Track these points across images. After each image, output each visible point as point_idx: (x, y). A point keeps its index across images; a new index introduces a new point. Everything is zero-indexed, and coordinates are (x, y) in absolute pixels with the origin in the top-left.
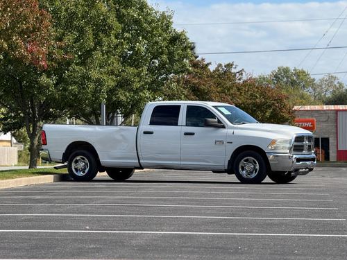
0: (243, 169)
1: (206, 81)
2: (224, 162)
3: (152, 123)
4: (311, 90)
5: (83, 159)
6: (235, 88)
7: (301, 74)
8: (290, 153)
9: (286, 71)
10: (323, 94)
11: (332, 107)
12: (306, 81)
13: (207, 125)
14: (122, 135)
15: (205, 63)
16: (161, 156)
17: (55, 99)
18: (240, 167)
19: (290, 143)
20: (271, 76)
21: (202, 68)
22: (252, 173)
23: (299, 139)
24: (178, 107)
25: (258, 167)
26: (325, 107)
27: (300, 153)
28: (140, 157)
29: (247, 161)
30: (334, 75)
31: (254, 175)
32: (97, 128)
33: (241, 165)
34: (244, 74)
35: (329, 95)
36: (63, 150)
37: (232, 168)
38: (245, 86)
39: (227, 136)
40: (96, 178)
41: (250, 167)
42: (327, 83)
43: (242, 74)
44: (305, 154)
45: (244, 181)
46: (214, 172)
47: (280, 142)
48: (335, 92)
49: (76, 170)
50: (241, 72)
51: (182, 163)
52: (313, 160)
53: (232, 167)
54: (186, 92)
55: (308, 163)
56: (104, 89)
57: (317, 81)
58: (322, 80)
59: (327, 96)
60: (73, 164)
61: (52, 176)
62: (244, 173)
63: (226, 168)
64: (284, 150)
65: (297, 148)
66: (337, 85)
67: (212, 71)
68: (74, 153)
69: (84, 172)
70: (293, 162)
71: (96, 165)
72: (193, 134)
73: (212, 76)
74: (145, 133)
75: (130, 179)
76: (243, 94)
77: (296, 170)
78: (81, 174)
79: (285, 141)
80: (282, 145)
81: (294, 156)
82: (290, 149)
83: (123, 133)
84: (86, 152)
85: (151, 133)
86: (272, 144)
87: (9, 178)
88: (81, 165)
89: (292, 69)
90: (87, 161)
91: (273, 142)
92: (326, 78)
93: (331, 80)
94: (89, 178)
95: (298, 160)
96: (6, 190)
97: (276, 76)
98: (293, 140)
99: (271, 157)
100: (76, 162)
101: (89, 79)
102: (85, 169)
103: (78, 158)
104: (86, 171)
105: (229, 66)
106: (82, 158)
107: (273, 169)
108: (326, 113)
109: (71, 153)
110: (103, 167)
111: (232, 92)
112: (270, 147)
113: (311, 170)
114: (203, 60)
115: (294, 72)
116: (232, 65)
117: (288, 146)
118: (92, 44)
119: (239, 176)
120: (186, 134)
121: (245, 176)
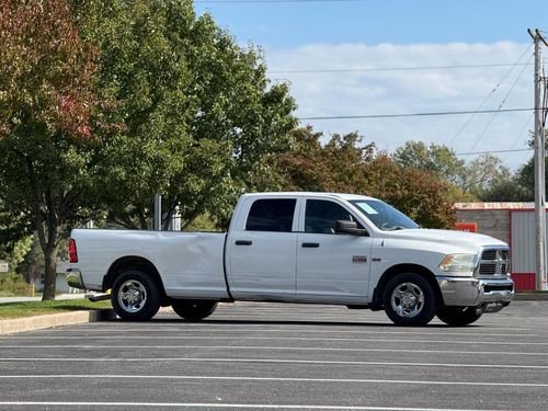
0: (398, 302)
1: (314, 162)
2: (367, 291)
3: (249, 227)
4: (458, 178)
5: (138, 285)
6: (360, 173)
7: (443, 154)
8: (474, 276)
9: (419, 148)
10: (477, 185)
11: (498, 205)
12: (450, 165)
13: (340, 230)
14: (201, 247)
15: (313, 132)
16: (264, 281)
17: (87, 188)
18: (393, 299)
19: (474, 261)
20: (395, 155)
21: (308, 141)
22: (413, 308)
23: (489, 254)
24: (292, 203)
25: (421, 300)
26: (487, 206)
27: (490, 276)
28: (230, 282)
29: (404, 289)
30: (493, 155)
31: (416, 312)
32: (161, 236)
33: (394, 295)
34: (374, 151)
35: (486, 186)
36: (105, 270)
37: (380, 300)
38: (376, 170)
39: (371, 249)
40: (157, 316)
41: (408, 299)
42: (483, 167)
43: (371, 151)
44: (497, 279)
45: (399, 321)
46: (351, 306)
47: (459, 259)
48: (497, 181)
49: (126, 302)
50: (369, 148)
51: (299, 292)
52: (509, 288)
53: (381, 298)
54: (282, 180)
55: (503, 293)
56: (168, 173)
57: (467, 165)
58: (476, 163)
59: (484, 188)
60: (121, 294)
61: (87, 312)
62: (399, 309)
63: (370, 300)
64: (465, 272)
65: (486, 270)
66: (500, 171)
67: (323, 145)
68: (123, 275)
69: (138, 307)
70: (479, 292)
71: (158, 296)
72: (316, 245)
73: (324, 154)
74: (238, 243)
75: (210, 317)
76: (373, 183)
77: (483, 305)
78: (134, 309)
79: (466, 258)
80: (461, 264)
81: (481, 282)
82: (475, 270)
83: (201, 243)
84: (141, 274)
85: (249, 243)
86: (446, 263)
87: (22, 315)
88: (133, 295)
89: (428, 145)
90: (143, 288)
91: (448, 258)
92: (482, 160)
93: (489, 163)
94: (146, 316)
95: (487, 288)
96: (21, 334)
97: (403, 157)
98: (480, 256)
99: (443, 283)
100: (126, 289)
101: (142, 157)
102: (140, 301)
103: (128, 284)
104: (142, 304)
105: (351, 137)
106: (135, 284)
107: (448, 302)
108: (493, 215)
109: (117, 275)
110: (170, 298)
111: (355, 178)
112: (442, 267)
113: (506, 304)
114: (309, 128)
115: (431, 150)
116: (356, 136)
117: (471, 265)
118: (149, 101)
119: (392, 314)
120: (305, 245)
121: (401, 314)
